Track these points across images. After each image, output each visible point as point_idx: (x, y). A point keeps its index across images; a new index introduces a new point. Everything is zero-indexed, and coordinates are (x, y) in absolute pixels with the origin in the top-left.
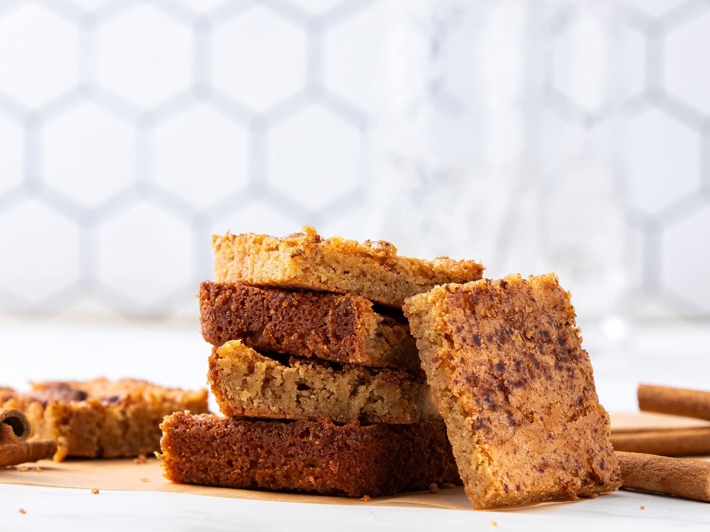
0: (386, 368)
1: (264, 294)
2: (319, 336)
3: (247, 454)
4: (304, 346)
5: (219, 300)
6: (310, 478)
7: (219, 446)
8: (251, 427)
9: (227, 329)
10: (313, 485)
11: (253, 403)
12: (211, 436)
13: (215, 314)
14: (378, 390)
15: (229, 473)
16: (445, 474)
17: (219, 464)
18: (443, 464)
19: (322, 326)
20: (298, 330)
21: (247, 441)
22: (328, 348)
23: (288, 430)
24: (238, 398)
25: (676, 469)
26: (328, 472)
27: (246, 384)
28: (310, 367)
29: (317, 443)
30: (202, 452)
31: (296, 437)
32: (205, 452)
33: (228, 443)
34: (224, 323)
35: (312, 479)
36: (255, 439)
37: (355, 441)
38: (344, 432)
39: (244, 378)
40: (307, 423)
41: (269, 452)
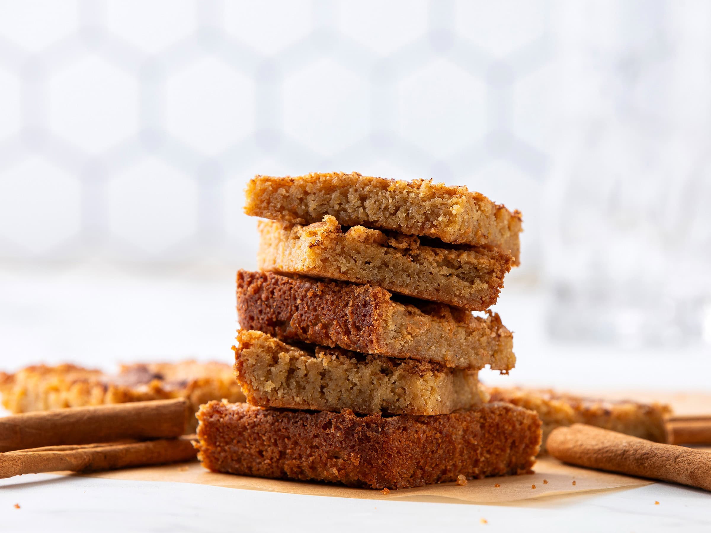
0: (408, 359)
1: (291, 284)
2: (340, 327)
3: (276, 444)
4: (327, 336)
5: (250, 289)
6: (333, 470)
7: (250, 436)
8: (278, 418)
9: (258, 319)
10: (336, 477)
11: (278, 394)
12: (242, 426)
13: (247, 302)
14: (400, 382)
15: (260, 463)
16: (481, 465)
17: (251, 455)
18: (479, 456)
19: (343, 317)
20: (322, 320)
21: (275, 432)
22: (348, 338)
23: (312, 422)
24: (262, 388)
25: (703, 463)
26: (350, 464)
27: (271, 374)
28: (334, 357)
29: (338, 434)
30: (235, 441)
31: (319, 428)
32: (239, 442)
33: (258, 433)
34: (255, 312)
35: (335, 471)
36: (282, 430)
37: (375, 433)
38: (364, 424)
39: (269, 368)
40: (329, 414)
41: (296, 443)
